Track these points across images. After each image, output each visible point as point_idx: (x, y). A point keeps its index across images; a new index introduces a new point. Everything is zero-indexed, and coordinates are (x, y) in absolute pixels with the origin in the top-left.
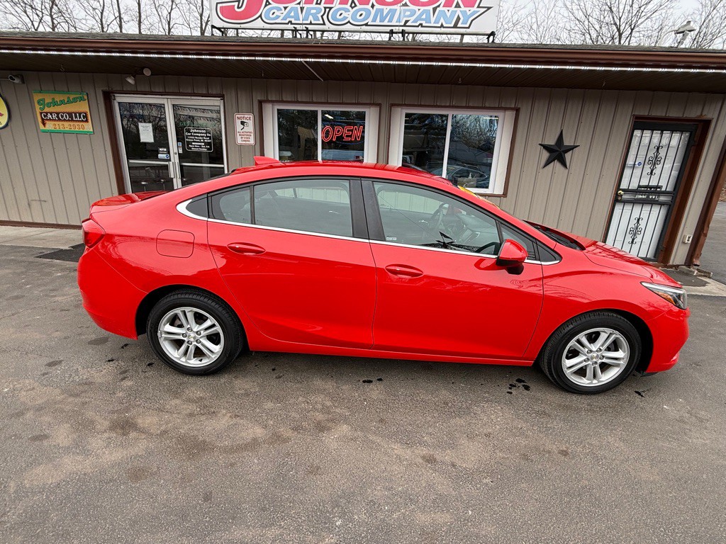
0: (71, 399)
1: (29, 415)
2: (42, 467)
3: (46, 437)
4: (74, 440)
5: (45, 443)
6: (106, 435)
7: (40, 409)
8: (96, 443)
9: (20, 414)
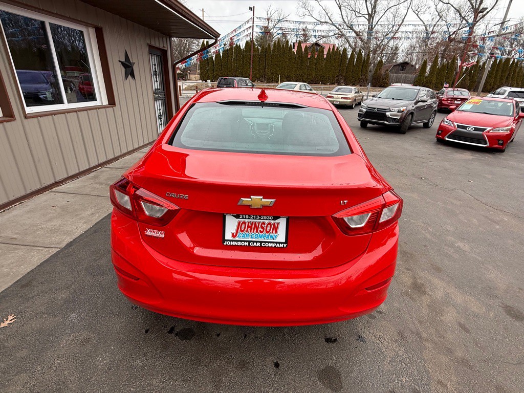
0: (424, 335)
1: (459, 354)
2: (473, 309)
3: (460, 325)
4: (447, 307)
5: (462, 321)
6: (430, 293)
7: (450, 351)
8: (439, 294)
9: (464, 362)
